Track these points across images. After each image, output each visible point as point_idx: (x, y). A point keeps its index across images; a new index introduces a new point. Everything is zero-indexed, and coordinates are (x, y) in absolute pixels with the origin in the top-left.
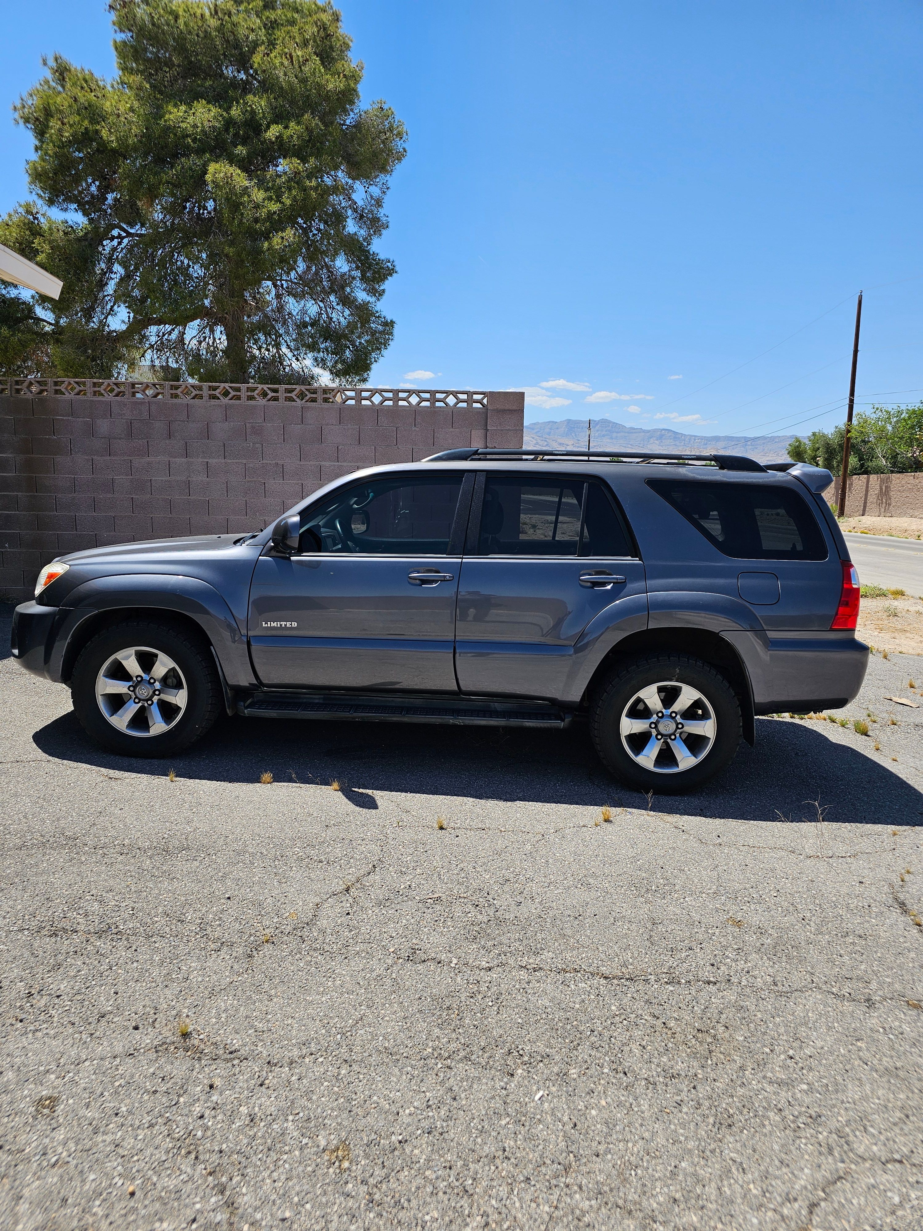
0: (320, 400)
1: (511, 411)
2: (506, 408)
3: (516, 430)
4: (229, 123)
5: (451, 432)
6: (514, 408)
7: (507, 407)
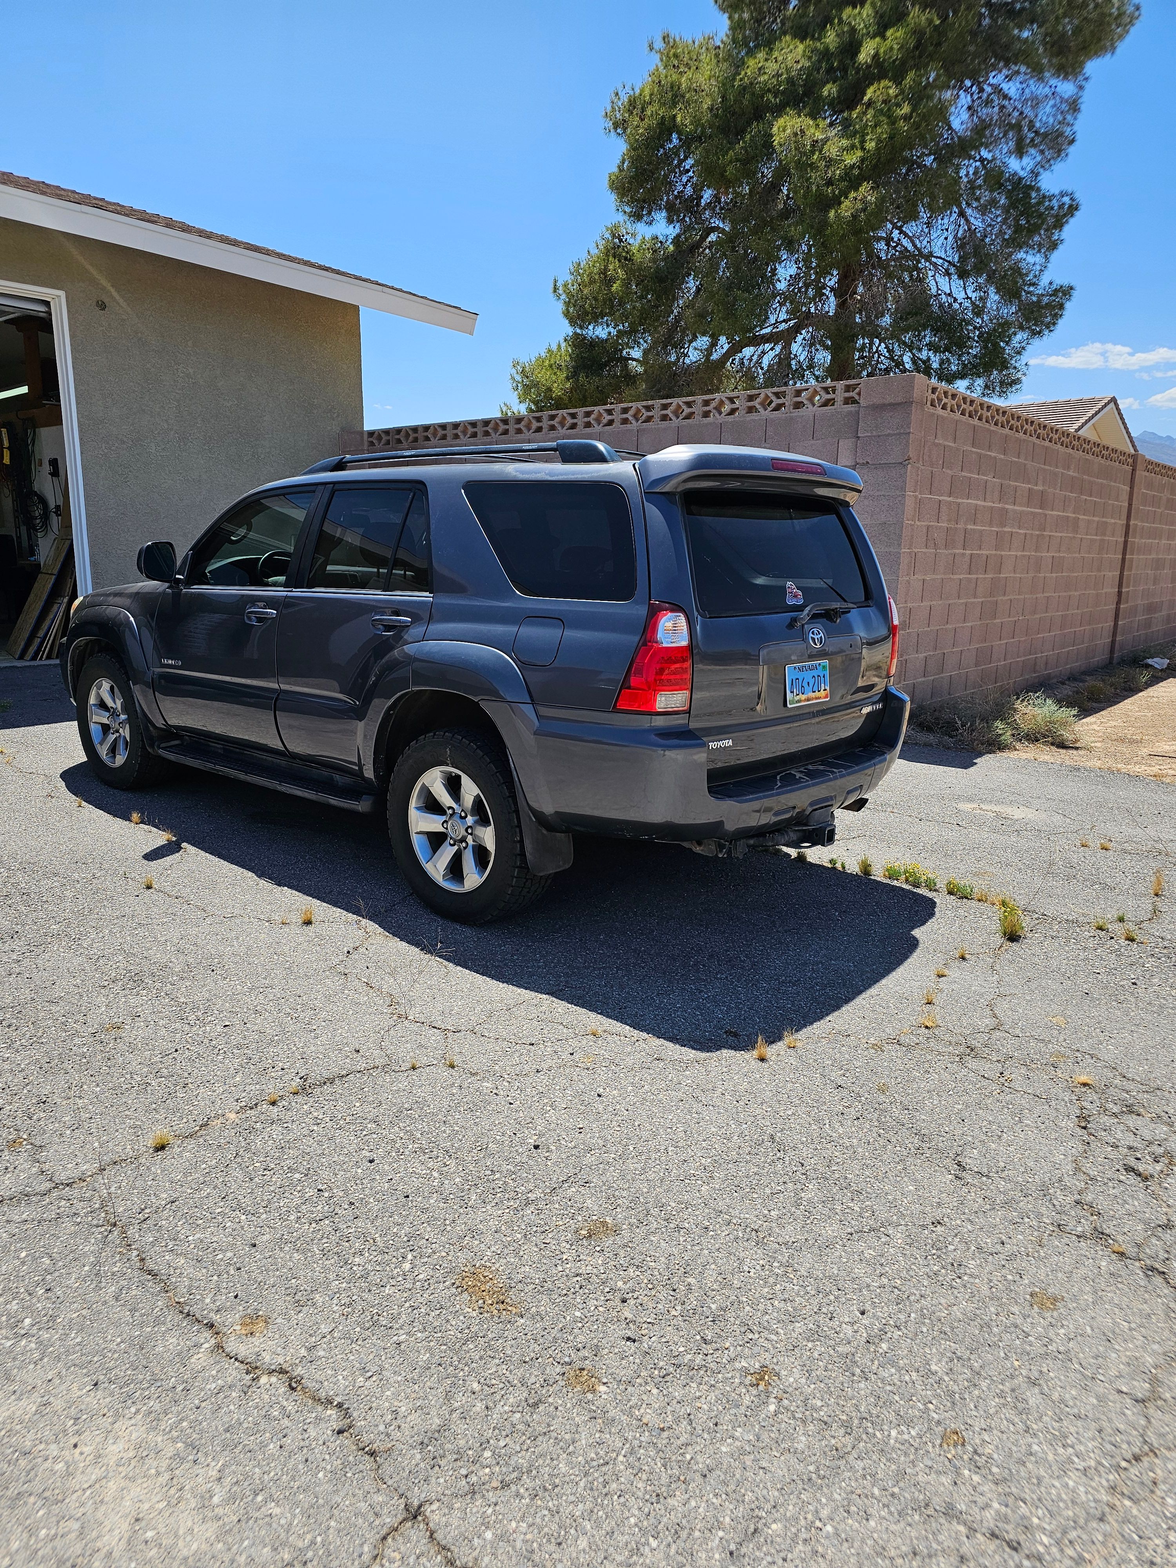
0: (657, 419)
1: (893, 406)
2: (887, 402)
3: (900, 434)
4: (826, 54)
5: (812, 445)
6: (899, 400)
7: (889, 399)
